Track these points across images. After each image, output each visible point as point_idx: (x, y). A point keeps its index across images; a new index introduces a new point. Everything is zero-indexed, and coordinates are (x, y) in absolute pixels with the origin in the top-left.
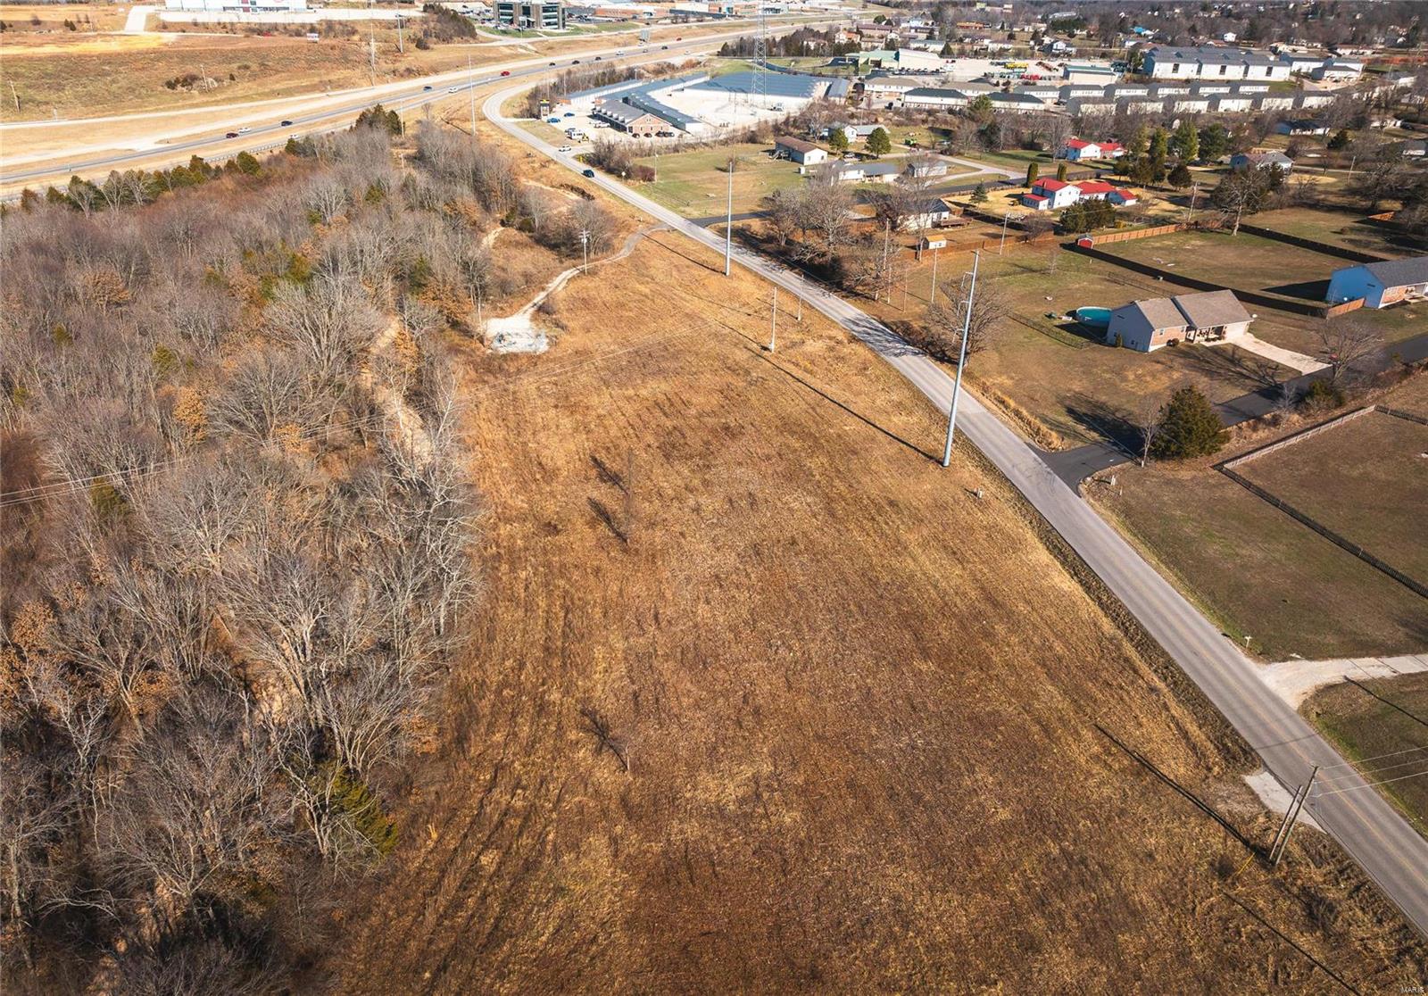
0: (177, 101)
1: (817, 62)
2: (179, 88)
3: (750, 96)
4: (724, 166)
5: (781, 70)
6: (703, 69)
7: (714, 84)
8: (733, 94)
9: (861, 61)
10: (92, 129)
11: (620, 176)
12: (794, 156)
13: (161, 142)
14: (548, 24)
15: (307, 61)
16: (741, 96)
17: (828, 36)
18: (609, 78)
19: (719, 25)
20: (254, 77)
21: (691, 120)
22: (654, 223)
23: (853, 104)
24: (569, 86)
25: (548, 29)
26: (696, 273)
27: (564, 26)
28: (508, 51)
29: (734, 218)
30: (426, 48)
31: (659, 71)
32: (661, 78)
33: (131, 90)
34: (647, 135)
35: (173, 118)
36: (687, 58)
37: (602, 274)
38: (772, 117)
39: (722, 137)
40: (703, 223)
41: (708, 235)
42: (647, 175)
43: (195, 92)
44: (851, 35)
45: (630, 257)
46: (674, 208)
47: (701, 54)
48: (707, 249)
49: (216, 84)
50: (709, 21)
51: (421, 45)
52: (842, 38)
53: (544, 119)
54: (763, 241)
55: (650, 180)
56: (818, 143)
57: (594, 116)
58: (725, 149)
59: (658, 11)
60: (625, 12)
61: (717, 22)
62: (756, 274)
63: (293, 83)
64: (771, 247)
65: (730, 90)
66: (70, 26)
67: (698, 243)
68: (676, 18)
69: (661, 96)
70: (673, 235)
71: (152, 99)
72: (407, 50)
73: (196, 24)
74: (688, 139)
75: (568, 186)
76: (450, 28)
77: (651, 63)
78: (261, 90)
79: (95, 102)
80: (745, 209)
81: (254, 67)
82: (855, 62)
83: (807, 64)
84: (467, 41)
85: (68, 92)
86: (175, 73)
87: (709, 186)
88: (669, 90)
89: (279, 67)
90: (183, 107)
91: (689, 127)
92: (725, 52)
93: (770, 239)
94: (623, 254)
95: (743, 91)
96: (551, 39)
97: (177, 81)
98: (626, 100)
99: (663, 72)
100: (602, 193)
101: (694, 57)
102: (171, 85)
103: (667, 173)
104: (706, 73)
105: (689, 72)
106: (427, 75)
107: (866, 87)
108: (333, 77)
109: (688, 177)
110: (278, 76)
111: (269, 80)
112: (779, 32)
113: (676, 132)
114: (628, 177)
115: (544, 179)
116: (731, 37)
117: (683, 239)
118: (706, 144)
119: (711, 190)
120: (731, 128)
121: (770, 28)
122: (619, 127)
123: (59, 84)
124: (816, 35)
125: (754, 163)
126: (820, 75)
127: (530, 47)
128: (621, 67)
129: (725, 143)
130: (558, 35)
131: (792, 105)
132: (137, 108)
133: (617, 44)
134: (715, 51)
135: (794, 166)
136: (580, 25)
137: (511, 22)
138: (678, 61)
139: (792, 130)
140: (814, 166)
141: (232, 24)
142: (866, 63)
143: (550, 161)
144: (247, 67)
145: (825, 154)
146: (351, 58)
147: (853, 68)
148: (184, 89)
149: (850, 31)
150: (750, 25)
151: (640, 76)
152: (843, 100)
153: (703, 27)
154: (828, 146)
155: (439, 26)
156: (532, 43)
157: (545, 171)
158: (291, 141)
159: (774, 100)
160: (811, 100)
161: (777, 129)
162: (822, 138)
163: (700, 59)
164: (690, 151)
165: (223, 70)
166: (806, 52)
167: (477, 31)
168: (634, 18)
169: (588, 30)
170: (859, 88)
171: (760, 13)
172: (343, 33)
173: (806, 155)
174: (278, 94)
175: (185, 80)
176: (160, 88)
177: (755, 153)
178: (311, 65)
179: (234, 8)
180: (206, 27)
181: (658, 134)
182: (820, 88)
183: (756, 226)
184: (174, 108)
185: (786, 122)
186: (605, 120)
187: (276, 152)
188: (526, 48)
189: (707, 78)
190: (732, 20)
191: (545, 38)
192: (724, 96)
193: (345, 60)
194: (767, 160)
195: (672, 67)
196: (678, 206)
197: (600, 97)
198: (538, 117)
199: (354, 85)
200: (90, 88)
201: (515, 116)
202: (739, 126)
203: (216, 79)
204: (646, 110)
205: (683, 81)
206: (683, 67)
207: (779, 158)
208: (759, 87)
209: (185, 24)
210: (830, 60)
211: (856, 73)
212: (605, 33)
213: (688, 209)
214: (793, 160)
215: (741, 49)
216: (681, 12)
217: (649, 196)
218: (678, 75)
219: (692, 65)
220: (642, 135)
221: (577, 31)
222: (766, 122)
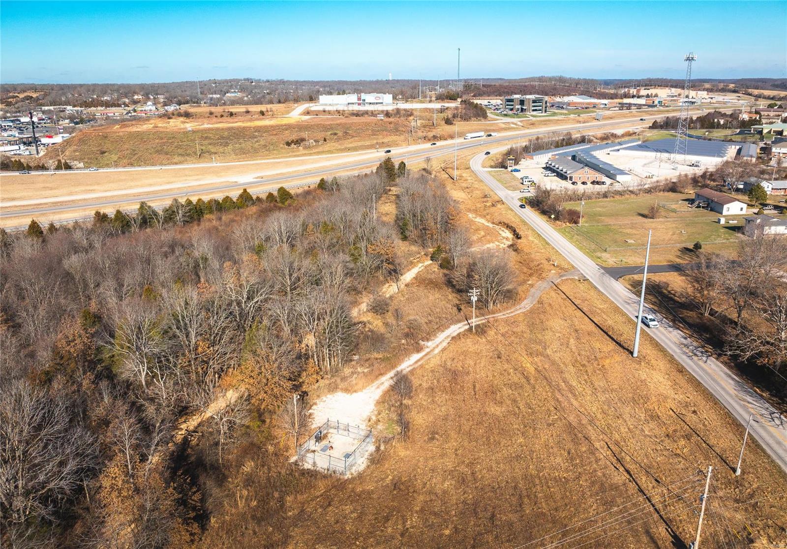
0: (289, 153)
1: (728, 132)
2: (293, 145)
3: (672, 156)
4: (646, 212)
5: (698, 138)
6: (637, 137)
7: (645, 146)
8: (659, 154)
9: (765, 131)
10: (228, 168)
11: (550, 217)
12: (714, 207)
13: (257, 178)
14: (533, 110)
15: (373, 130)
16: (665, 155)
17: (734, 116)
18: (568, 141)
19: (652, 111)
20: (339, 139)
21: (622, 172)
22: (565, 269)
23: (763, 163)
24: (536, 147)
25: (535, 113)
26: (597, 345)
27: (546, 111)
28: (503, 126)
29: (653, 269)
30: (451, 124)
31: (605, 138)
32: (605, 142)
33: (265, 146)
34: (584, 183)
35: (279, 162)
36: (627, 130)
37: (491, 333)
38: (690, 171)
39: (646, 186)
40: (616, 273)
41: (619, 290)
42: (573, 217)
43: (301, 148)
44: (751, 115)
45: (531, 311)
46: (591, 254)
47: (638, 127)
48: (617, 310)
49: (314, 144)
50: (645, 109)
51: (448, 122)
52: (745, 117)
53: (510, 169)
54: (683, 306)
55: (576, 222)
56: (734, 195)
57: (546, 168)
58: (648, 196)
59: (610, 103)
60: (589, 104)
61: (651, 109)
62: (672, 360)
63: (360, 144)
64: (691, 315)
65: (657, 151)
66: (262, 113)
67: (606, 300)
68: (622, 107)
69: (602, 155)
70: (582, 287)
71: (275, 152)
72: (438, 125)
73: (324, 111)
74: (617, 187)
75: (505, 224)
76: (471, 112)
77: (600, 133)
78: (339, 147)
79: (243, 153)
80: (662, 260)
81: (340, 134)
82: (760, 132)
83: (718, 134)
84: (480, 120)
85: (230, 147)
86: (294, 137)
87: (629, 231)
88: (608, 150)
89: (354, 134)
90: (290, 157)
91: (619, 178)
92: (655, 126)
93: (691, 305)
94: (526, 305)
95: (667, 152)
96: (534, 119)
97: (292, 142)
98: (574, 158)
99: (608, 139)
100: (530, 233)
101: (631, 129)
102: (288, 144)
103: (593, 217)
104: (639, 139)
105: (627, 139)
106: (446, 139)
107: (774, 150)
108: (385, 140)
109: (611, 221)
110: (352, 139)
111: (346, 142)
112: (695, 115)
113: (608, 181)
114: (557, 219)
115: (488, 217)
116: (660, 118)
117: (592, 293)
118: (632, 192)
119: (630, 235)
120: (655, 179)
121: (690, 113)
122: (562, 176)
123: (227, 143)
124: (724, 115)
125: (674, 211)
126: (731, 141)
127: (519, 123)
128: (576, 136)
129: (649, 191)
130: (540, 116)
131: (710, 163)
132: (263, 157)
133: (580, 122)
134: (648, 126)
135: (713, 216)
136: (556, 111)
137: (512, 110)
138: (619, 132)
139: (709, 182)
140: (734, 217)
141: (344, 111)
142: (769, 132)
143: (501, 202)
144: (335, 134)
145: (745, 206)
146: (401, 129)
147: (759, 136)
148: (295, 146)
149: (750, 112)
150: (674, 111)
151: (590, 141)
152: (754, 160)
153: (640, 112)
154: (746, 198)
155: (464, 111)
156: (521, 121)
157: (493, 209)
158: (322, 180)
159: (693, 158)
160: (725, 159)
161: (695, 181)
162: (738, 190)
163: (636, 131)
164: (617, 197)
165: (320, 135)
166: (718, 126)
167: (488, 114)
168: (594, 107)
169: (561, 114)
170: (766, 150)
171: (681, 104)
172: (404, 115)
173: (725, 207)
174: (349, 149)
175: (297, 141)
176: (282, 146)
177: (675, 203)
178: (374, 133)
179: (353, 104)
180: (329, 112)
181: (593, 183)
182: (732, 150)
183: (677, 283)
184: (287, 157)
185: (704, 176)
186: (553, 171)
187: (312, 187)
188: (516, 124)
189: (640, 143)
190: (661, 108)
191: (531, 118)
192: (652, 155)
193: (396, 130)
194: (685, 207)
195: (614, 136)
196: (595, 251)
197: (555, 155)
198: (506, 168)
199: (398, 145)
200: (243, 145)
201: (492, 167)
202: (662, 178)
203: (315, 141)
204: (587, 165)
205: (620, 144)
206: (623, 136)
207: (699, 207)
208: (680, 148)
209: (319, 111)
210: (738, 131)
211: (762, 139)
212: (572, 116)
213: (605, 255)
214: (711, 210)
215: (669, 124)
216: (626, 104)
217: (571, 239)
218: (617, 141)
219: (629, 134)
220: (579, 183)
221: (554, 114)
222: (686, 175)
